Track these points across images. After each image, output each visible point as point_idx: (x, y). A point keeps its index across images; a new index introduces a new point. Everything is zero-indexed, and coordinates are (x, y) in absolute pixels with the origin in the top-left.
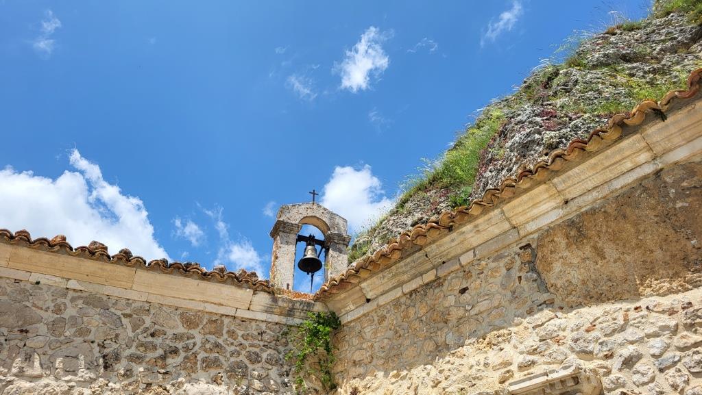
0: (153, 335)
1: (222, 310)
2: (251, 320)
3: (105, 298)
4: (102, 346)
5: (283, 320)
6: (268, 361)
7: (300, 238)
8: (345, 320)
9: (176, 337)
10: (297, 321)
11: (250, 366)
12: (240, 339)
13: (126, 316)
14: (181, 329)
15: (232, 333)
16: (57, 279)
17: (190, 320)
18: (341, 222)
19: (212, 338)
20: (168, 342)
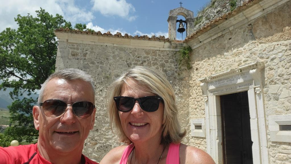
0: (138, 57)
1: (156, 49)
2: (164, 51)
3: (124, 48)
4: (126, 61)
5: (174, 50)
6: (171, 62)
7: (177, 21)
8: (193, 48)
9: (145, 58)
10: (178, 50)
11: (166, 64)
12: (162, 56)
13: (131, 53)
14: (145, 55)
15: (159, 55)
16: (111, 44)
17: (147, 52)
18: (191, 13)
19: (154, 57)
20: (143, 59)
